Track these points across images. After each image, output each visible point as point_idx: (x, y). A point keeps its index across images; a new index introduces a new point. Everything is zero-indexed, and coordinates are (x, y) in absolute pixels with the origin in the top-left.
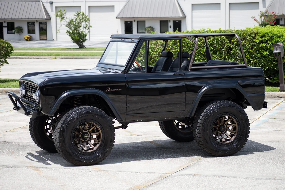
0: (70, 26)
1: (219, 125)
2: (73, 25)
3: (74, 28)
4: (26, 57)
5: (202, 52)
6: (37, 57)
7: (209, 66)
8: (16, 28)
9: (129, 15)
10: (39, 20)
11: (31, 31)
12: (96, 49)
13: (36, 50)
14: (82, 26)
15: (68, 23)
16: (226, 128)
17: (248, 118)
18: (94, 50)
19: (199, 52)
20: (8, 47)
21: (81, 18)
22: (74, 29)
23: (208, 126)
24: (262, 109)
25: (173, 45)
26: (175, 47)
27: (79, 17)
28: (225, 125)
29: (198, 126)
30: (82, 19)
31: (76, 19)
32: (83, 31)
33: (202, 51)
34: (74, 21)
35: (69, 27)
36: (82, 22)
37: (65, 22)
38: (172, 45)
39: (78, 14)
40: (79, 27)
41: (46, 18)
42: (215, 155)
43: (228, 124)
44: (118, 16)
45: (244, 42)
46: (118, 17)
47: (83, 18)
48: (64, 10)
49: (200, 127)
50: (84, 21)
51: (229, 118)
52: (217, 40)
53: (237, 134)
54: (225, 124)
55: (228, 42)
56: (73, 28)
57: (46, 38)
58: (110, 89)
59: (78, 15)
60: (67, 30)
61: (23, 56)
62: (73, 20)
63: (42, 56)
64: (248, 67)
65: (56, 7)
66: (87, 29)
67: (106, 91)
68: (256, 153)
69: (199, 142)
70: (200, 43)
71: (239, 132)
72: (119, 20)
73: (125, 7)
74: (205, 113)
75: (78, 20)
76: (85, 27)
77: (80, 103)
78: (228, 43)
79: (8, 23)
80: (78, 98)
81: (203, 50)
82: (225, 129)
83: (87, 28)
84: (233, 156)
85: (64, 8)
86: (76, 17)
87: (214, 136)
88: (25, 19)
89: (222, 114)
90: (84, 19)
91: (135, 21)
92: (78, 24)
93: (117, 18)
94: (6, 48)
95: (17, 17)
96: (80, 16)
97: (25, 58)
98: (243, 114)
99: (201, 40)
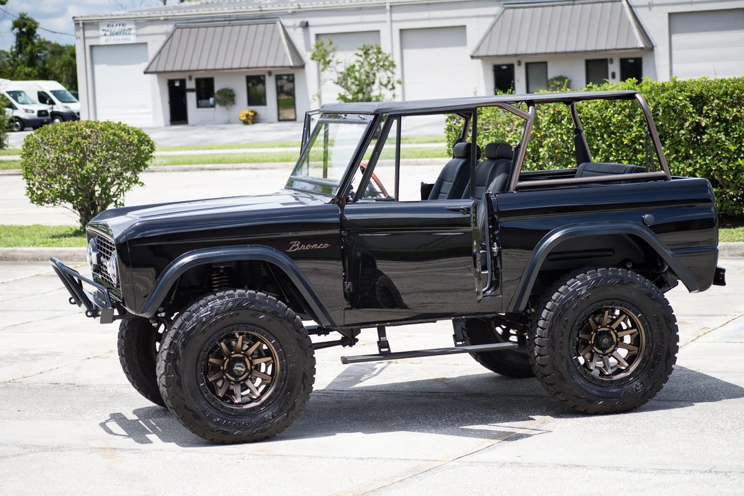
0: (347, 84)
1: (596, 332)
2: (353, 80)
3: (358, 87)
4: (227, 167)
5: (626, 142)
6: (253, 165)
7: (581, 177)
8: (218, 92)
9: (503, 48)
10: (276, 71)
11: (256, 99)
12: (414, 139)
13: (262, 147)
14: (377, 82)
15: (340, 76)
16: (615, 340)
17: (673, 312)
18: (410, 143)
19: (619, 141)
20: (141, 142)
21: (373, 61)
22: (356, 90)
23: (562, 336)
24: (713, 287)
25: (552, 125)
26: (557, 130)
27: (368, 60)
28: (612, 333)
29: (539, 337)
30: (376, 64)
31: (360, 64)
32: (380, 96)
33: (625, 138)
34: (357, 71)
35: (343, 87)
36: (376, 72)
37: (334, 73)
38: (548, 124)
39: (365, 51)
40: (368, 85)
41: (292, 64)
42: (586, 410)
43: (620, 328)
44: (475, 52)
45: (735, 110)
46: (476, 55)
47: (378, 61)
48: (331, 43)
49: (542, 337)
50: (382, 69)
51: (622, 313)
52: (665, 108)
53: (644, 356)
54: (613, 330)
55: (694, 112)
56: (354, 88)
57: (292, 117)
58: (300, 246)
59: (365, 53)
60: (340, 94)
61: (218, 163)
62: (354, 66)
63: (267, 161)
64: (673, 178)
65: (317, 36)
66: (391, 89)
67: (289, 251)
68: (698, 405)
69: (542, 377)
70: (620, 118)
71: (648, 350)
72: (478, 62)
73: (493, 29)
74: (555, 301)
75: (367, 68)
76: (384, 83)
77: (225, 282)
78: (693, 115)
79: (198, 81)
80: (222, 271)
81: (628, 136)
82: (612, 343)
83: (390, 86)
84: (635, 412)
85: (329, 37)
86: (361, 59)
87: (582, 360)
88: (240, 68)
89: (600, 304)
90: (381, 63)
91: (519, 63)
92: (367, 76)
93: (472, 57)
94: (137, 146)
95: (219, 66)
96: (371, 57)
97: (224, 169)
98: (659, 302)
99: (623, 109)
